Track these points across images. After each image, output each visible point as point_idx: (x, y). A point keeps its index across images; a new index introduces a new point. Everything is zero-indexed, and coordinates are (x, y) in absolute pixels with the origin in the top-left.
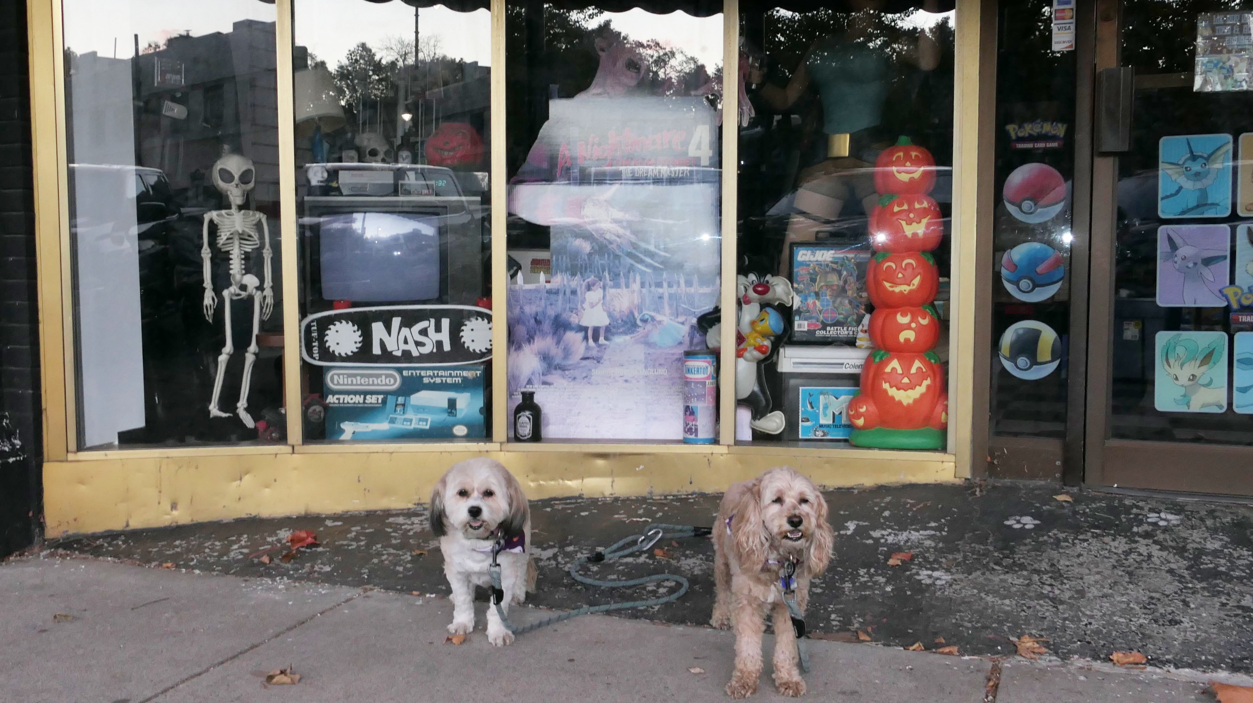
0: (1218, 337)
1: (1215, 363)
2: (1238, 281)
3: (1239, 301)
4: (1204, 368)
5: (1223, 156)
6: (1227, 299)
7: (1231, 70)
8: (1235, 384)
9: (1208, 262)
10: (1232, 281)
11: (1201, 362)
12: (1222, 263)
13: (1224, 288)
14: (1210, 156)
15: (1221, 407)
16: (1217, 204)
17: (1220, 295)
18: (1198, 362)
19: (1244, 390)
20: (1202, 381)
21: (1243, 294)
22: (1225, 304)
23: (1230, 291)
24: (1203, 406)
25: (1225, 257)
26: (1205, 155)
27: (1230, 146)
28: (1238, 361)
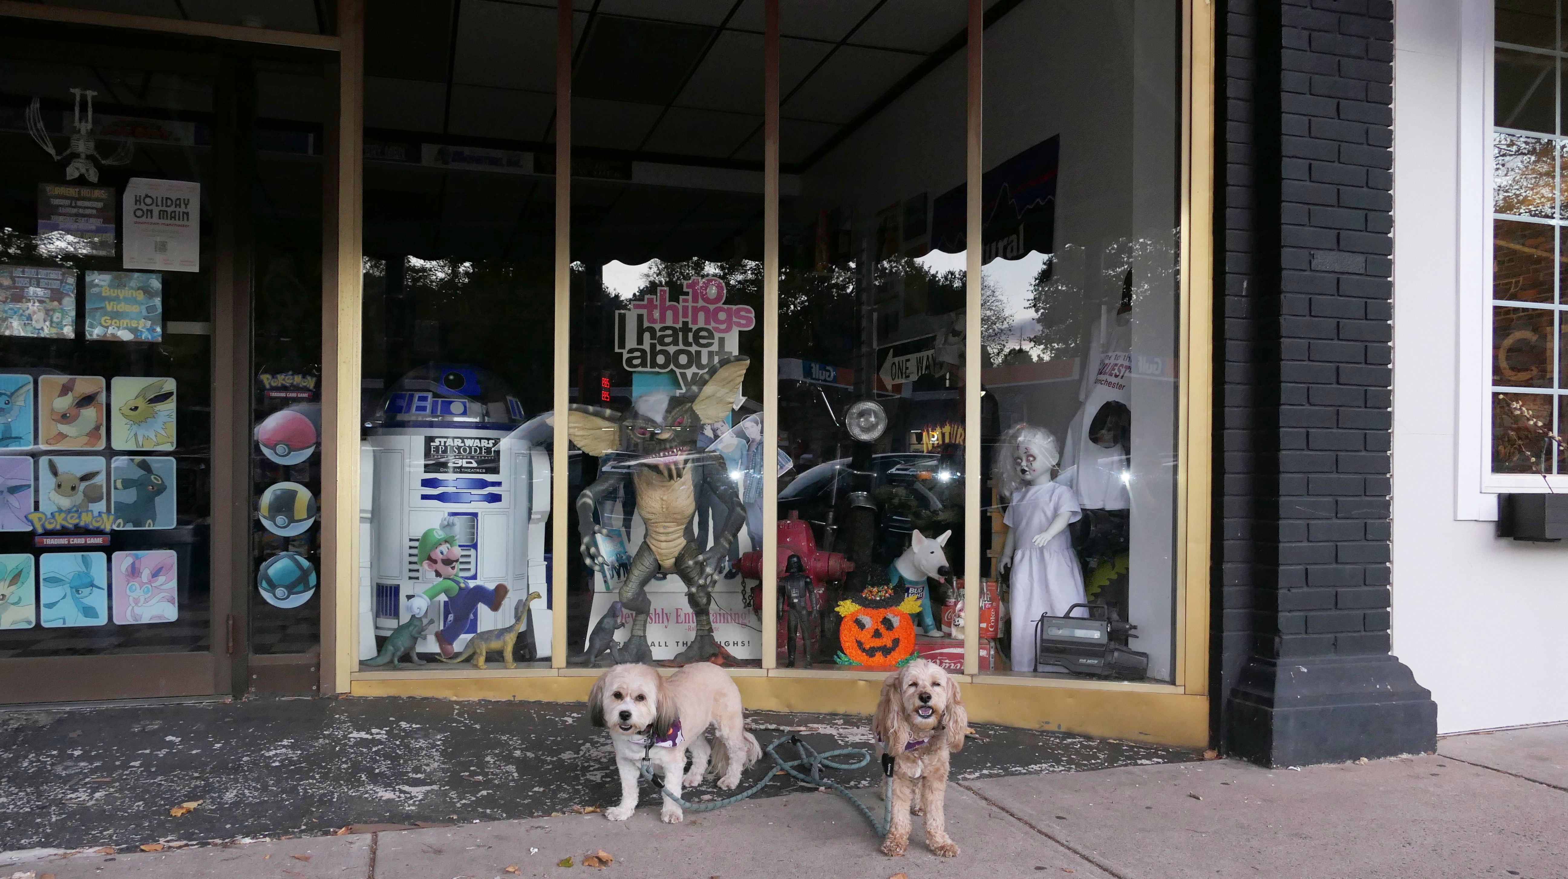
0: (25, 560)
1: (23, 583)
2: (41, 509)
3: (43, 526)
4: (13, 588)
5: (25, 395)
6: (33, 525)
7: (30, 318)
8: (42, 602)
9: (13, 490)
10: (37, 508)
11: (11, 581)
12: (26, 491)
13: (29, 514)
14: (13, 394)
15: (29, 622)
16: (20, 438)
17: (25, 520)
18: (7, 582)
19: (50, 606)
20: (11, 601)
21: (46, 519)
22: (30, 529)
23: (34, 517)
24: (13, 623)
25: (29, 486)
26: (8, 393)
27: (31, 386)
28: (44, 579)
